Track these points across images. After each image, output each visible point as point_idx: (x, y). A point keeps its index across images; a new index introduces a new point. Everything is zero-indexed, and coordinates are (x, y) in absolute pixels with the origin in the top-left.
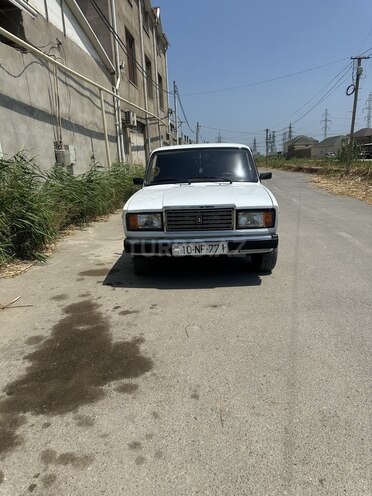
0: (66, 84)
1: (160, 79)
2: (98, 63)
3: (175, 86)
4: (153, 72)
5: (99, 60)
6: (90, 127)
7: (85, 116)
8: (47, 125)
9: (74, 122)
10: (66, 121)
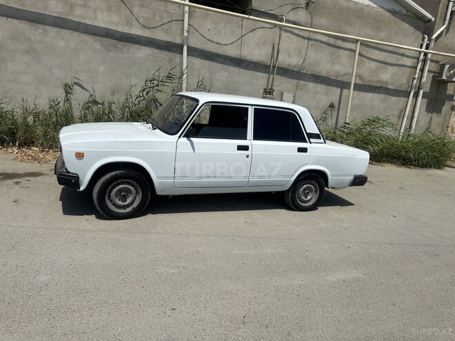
0: (308, 39)
9: (309, 72)
10: (293, 71)
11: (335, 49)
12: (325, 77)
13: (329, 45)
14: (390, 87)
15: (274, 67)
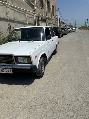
0: (14, 10)
1: (53, 7)
2: (27, 3)
3: (58, 8)
4: (50, 5)
5: (28, 2)
6: (24, 22)
7: (22, 19)
8: (5, 22)
9: (17, 21)
10: (13, 20)
11: (20, 13)
12: (20, 22)
13: (18, 12)
14: (32, 23)
15: (9, 20)
